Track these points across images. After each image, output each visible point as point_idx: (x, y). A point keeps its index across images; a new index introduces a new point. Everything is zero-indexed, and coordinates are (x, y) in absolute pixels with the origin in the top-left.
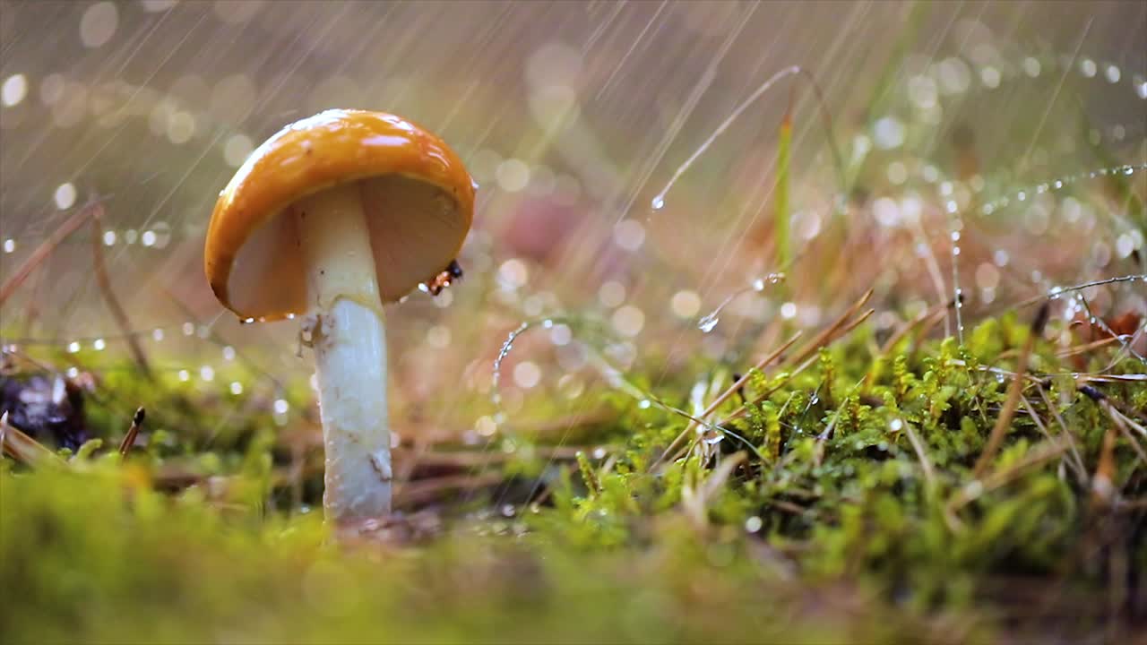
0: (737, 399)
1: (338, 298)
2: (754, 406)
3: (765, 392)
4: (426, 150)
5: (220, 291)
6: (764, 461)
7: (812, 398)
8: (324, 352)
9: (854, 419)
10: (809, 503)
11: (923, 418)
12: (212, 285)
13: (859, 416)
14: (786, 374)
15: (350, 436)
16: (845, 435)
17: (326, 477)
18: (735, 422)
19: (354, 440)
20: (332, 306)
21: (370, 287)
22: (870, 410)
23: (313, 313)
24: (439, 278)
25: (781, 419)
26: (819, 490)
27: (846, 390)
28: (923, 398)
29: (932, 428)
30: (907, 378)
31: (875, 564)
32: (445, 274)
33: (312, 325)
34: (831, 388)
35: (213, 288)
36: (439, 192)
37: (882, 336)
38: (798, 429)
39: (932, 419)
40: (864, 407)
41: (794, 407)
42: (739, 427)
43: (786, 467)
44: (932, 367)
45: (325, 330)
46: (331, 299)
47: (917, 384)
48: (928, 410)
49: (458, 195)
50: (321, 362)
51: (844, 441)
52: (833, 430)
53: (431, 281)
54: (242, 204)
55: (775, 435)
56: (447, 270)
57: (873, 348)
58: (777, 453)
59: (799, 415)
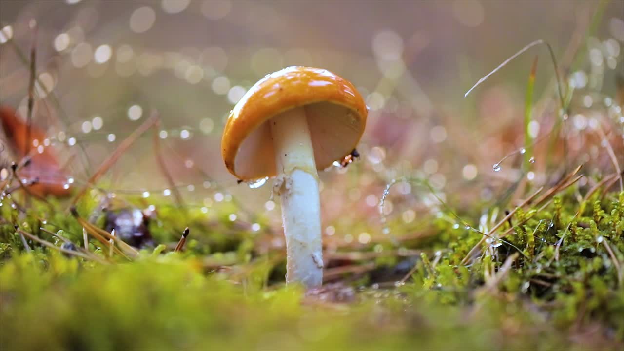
0: (507, 224)
1: (295, 168)
2: (519, 228)
3: (524, 221)
4: (343, 88)
5: (230, 165)
6: (526, 258)
7: (550, 224)
8: (287, 198)
9: (574, 234)
10: (554, 280)
11: (611, 234)
12: (225, 161)
13: (577, 233)
14: (535, 210)
15: (301, 244)
16: (569, 244)
17: (287, 266)
18: (507, 236)
19: (303, 246)
20: (291, 172)
21: (311, 163)
22: (582, 230)
23: (281, 177)
24: (346, 158)
25: (534, 235)
26: (558, 274)
27: (567, 219)
28: (611, 224)
29: (617, 240)
30: (600, 213)
31: (593, 314)
32: (350, 156)
33: (280, 183)
34: (560, 218)
35: (226, 163)
36: (349, 111)
37: (583, 191)
38: (544, 240)
39: (617, 235)
40: (579, 228)
41: (541, 228)
42: (509, 239)
43: (539, 261)
44: (616, 207)
45: (287, 186)
46: (291, 169)
47: (606, 216)
48: (615, 230)
49: (359, 113)
50: (285, 204)
51: (569, 247)
52: (563, 241)
53: (342, 160)
54: (243, 118)
55: (532, 243)
56: (351, 154)
57: (579, 198)
58: (533, 253)
59: (544, 233)
